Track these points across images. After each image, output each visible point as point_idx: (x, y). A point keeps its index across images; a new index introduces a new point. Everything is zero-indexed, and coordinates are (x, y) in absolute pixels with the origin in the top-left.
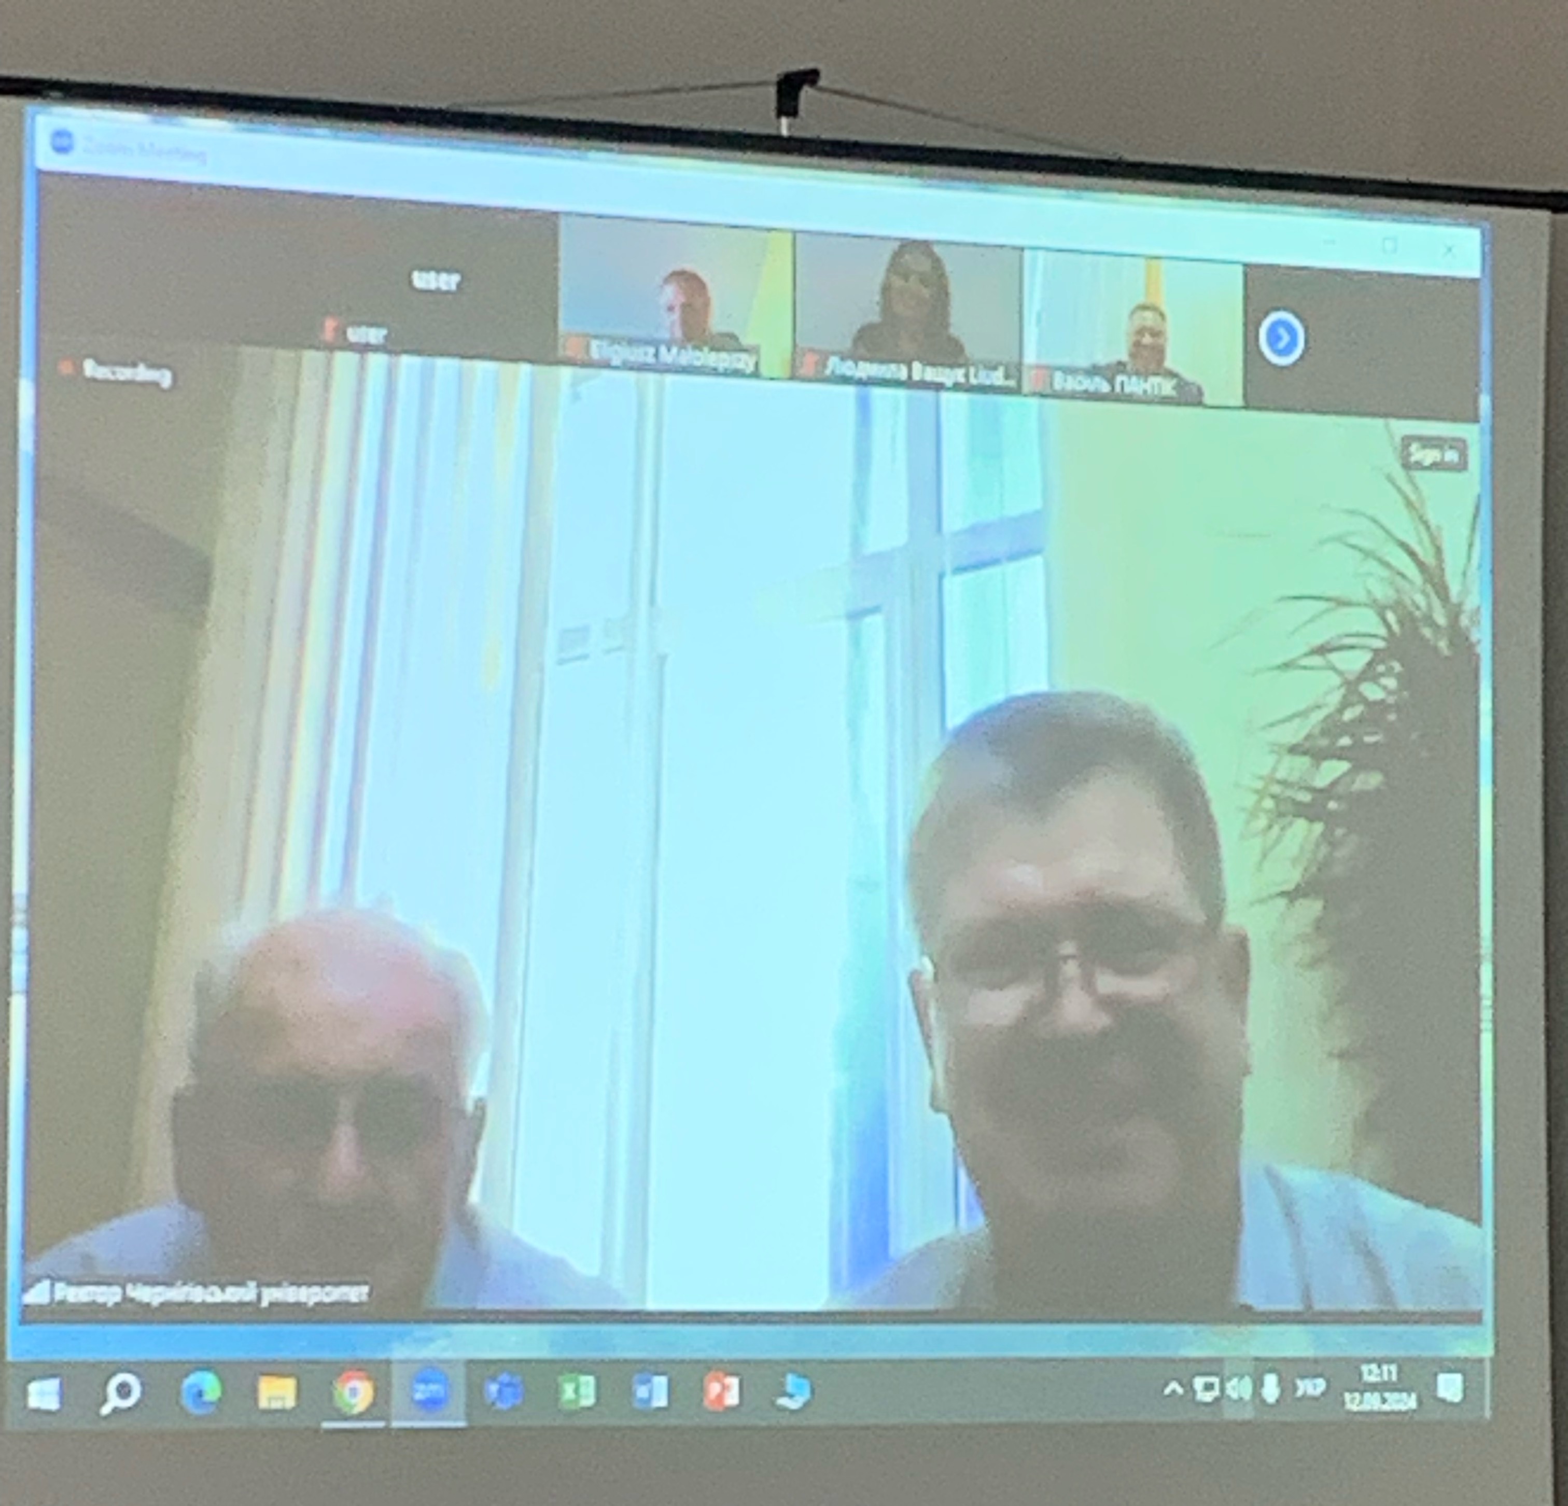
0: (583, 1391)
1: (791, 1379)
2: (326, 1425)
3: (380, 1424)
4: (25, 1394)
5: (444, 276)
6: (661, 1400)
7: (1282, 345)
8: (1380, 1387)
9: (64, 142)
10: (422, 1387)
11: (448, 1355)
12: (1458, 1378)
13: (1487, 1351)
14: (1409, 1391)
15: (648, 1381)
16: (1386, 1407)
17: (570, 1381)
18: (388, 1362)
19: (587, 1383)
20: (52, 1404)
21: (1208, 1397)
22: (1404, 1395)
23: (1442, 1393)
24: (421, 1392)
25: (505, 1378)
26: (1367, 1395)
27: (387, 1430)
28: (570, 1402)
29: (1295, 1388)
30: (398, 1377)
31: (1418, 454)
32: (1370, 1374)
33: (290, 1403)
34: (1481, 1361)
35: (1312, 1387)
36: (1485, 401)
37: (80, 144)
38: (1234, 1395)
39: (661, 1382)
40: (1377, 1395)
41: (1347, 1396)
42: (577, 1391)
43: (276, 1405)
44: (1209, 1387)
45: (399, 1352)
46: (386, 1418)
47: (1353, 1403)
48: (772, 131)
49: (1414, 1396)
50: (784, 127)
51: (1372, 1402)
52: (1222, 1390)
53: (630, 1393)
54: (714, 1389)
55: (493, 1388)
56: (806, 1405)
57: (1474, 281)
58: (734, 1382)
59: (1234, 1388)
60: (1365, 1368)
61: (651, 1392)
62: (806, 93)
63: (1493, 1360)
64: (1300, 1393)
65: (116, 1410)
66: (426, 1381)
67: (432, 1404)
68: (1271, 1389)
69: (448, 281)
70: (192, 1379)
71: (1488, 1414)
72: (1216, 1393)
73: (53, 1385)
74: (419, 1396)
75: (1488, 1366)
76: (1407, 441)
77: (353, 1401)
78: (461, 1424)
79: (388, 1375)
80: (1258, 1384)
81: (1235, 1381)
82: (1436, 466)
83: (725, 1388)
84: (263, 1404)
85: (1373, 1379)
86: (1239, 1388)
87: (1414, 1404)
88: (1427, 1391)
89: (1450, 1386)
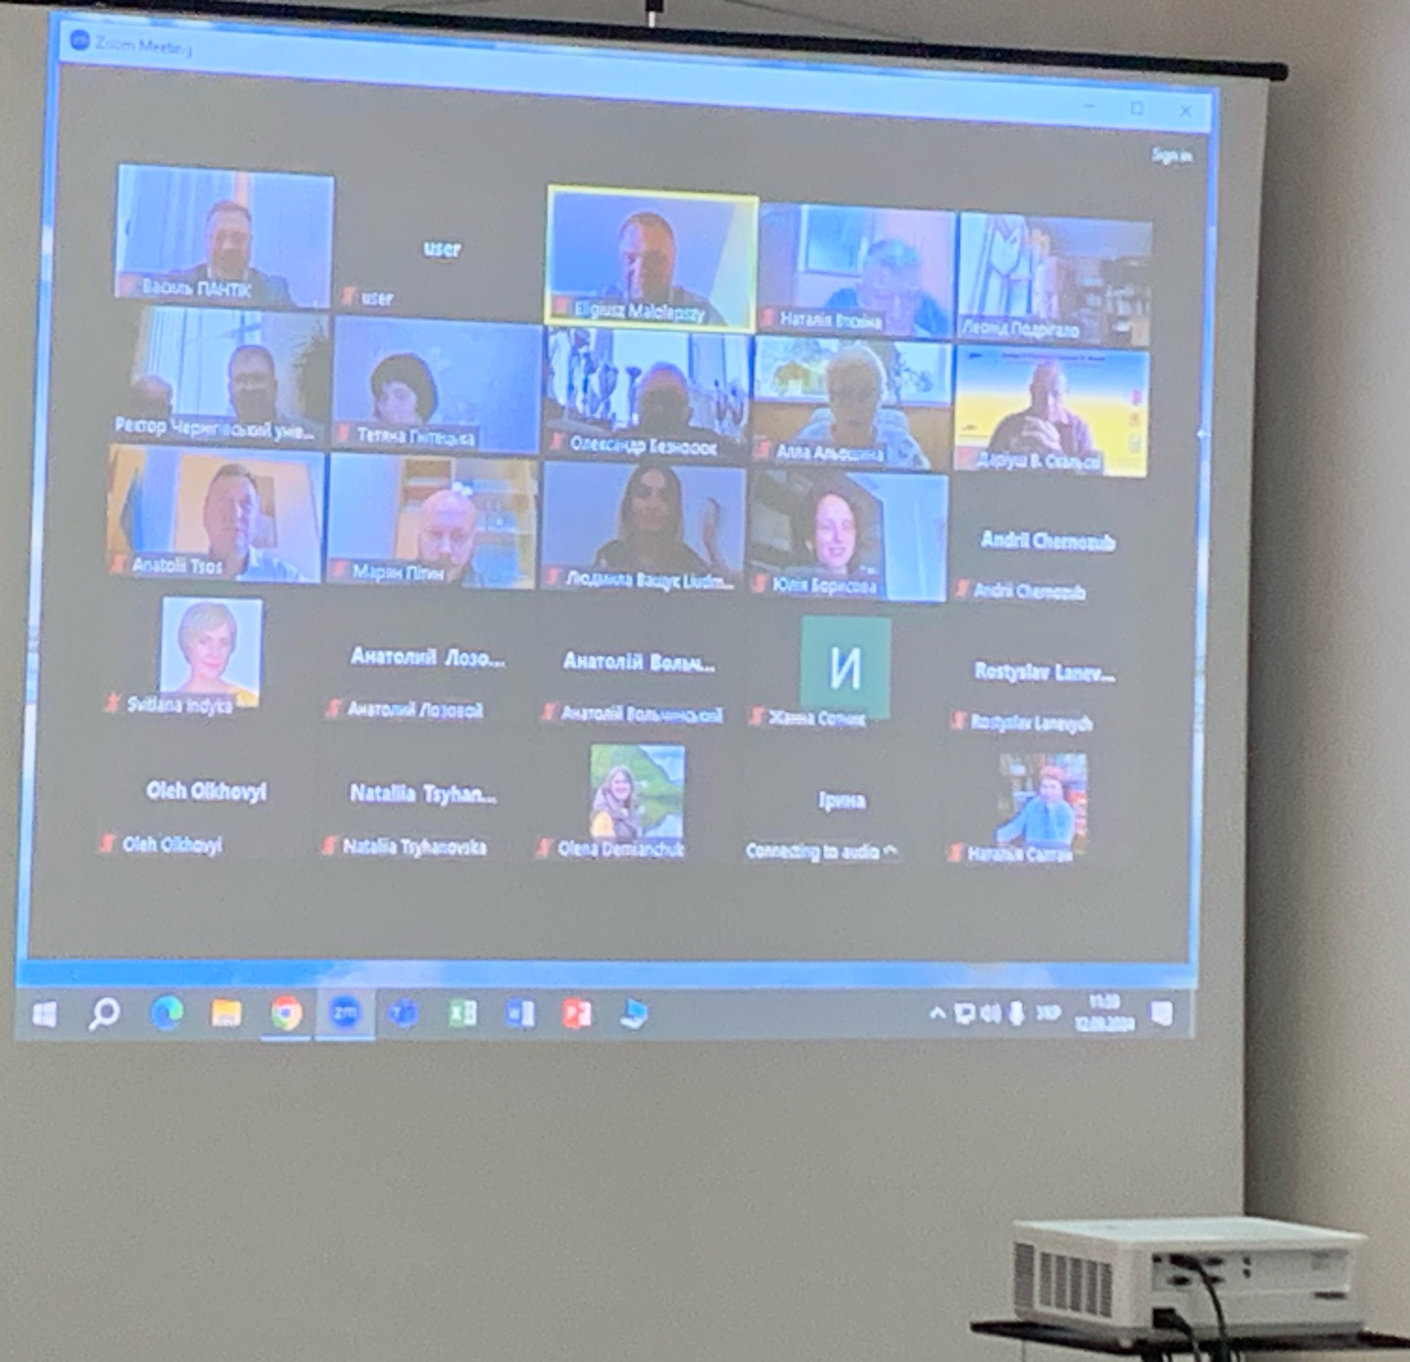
0: (468, 1012)
1: (633, 1005)
2: (265, 1039)
3: (307, 1039)
4: (31, 1014)
6: (529, 1020)
8: (1106, 1014)
9: (81, 40)
10: (340, 1009)
11: (363, 985)
12: (1168, 1006)
13: (1192, 984)
14: (1128, 1016)
15: (519, 1006)
16: (1110, 1029)
17: (458, 1005)
18: (315, 990)
19: (471, 1007)
20: (51, 1022)
21: (964, 1020)
22: (1123, 1019)
23: (1156, 1019)
24: (340, 1013)
25: (406, 1003)
26: (1094, 1019)
27: (314, 1044)
28: (458, 1022)
29: (1036, 1013)
30: (321, 1001)
32: (1098, 1002)
34: (1187, 992)
35: (1051, 1012)
37: (94, 39)
38: (987, 1019)
39: (529, 1007)
40: (1102, 1020)
41: (1078, 1020)
42: (462, 1014)
43: (226, 1023)
44: (966, 1012)
45: (323, 984)
46: (312, 1034)
47: (1083, 1025)
49: (1132, 1021)
51: (1098, 1025)
52: (978, 1013)
53: (506, 1014)
54: (571, 1011)
55: (397, 1011)
56: (643, 1026)
57: (1205, 137)
58: (587, 1006)
59: (987, 1014)
60: (1092, 998)
61: (521, 1014)
63: (1198, 992)
64: (1040, 1017)
65: (101, 1026)
66: (344, 1005)
67: (348, 1023)
68: (1017, 1014)
70: (162, 1003)
71: (1192, 1033)
72: (972, 1016)
73: (51, 1008)
74: (338, 1017)
75: (1193, 996)
77: (284, 1020)
78: (372, 1039)
79: (314, 1000)
80: (1006, 1012)
81: (988, 1008)
83: (580, 1011)
85: (1099, 1006)
86: (991, 1013)
87: (1132, 1027)
88: (1143, 1017)
89: (1162, 1013)
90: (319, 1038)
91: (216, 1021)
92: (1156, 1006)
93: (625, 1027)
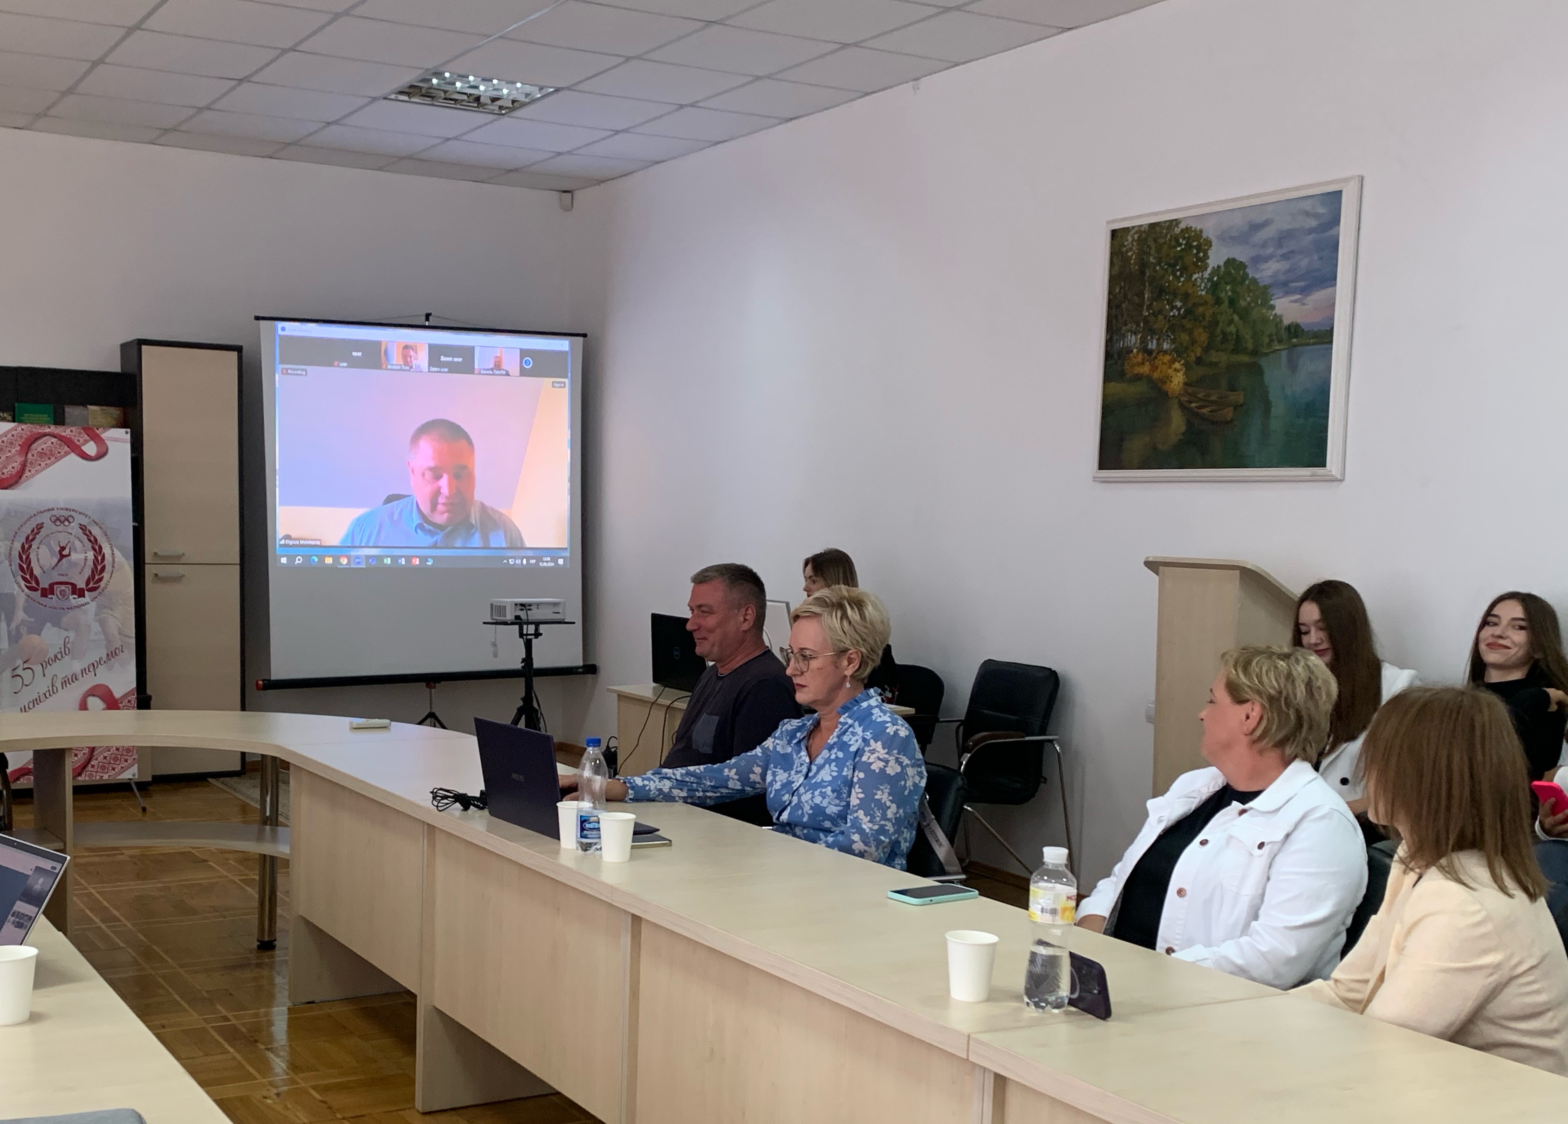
1: (429, 559)
2: (335, 566)
5: (358, 353)
6: (403, 563)
7: (528, 364)
8: (547, 562)
12: (562, 560)
13: (568, 554)
14: (553, 562)
15: (401, 559)
16: (548, 566)
17: (385, 559)
20: (286, 562)
21: (512, 563)
24: (357, 560)
25: (373, 558)
28: (386, 563)
30: (353, 558)
31: (555, 385)
33: (331, 562)
36: (570, 375)
37: (287, 329)
39: (403, 559)
43: (328, 563)
44: (512, 561)
46: (350, 565)
47: (541, 564)
48: (424, 325)
50: (427, 323)
51: (545, 564)
52: (515, 561)
53: (398, 561)
54: (414, 561)
55: (370, 560)
56: (432, 564)
57: (567, 351)
58: (418, 559)
60: (543, 558)
62: (431, 318)
64: (531, 562)
66: (359, 559)
67: (359, 563)
68: (525, 561)
70: (313, 558)
71: (568, 567)
73: (286, 559)
75: (568, 557)
76: (553, 382)
77: (343, 562)
78: (364, 567)
79: (350, 558)
80: (522, 561)
82: (558, 387)
83: (416, 560)
85: (545, 560)
86: (518, 562)
87: (554, 565)
88: (556, 562)
89: (561, 562)
90: (352, 566)
91: (326, 562)
92: (559, 560)
93: (427, 564)
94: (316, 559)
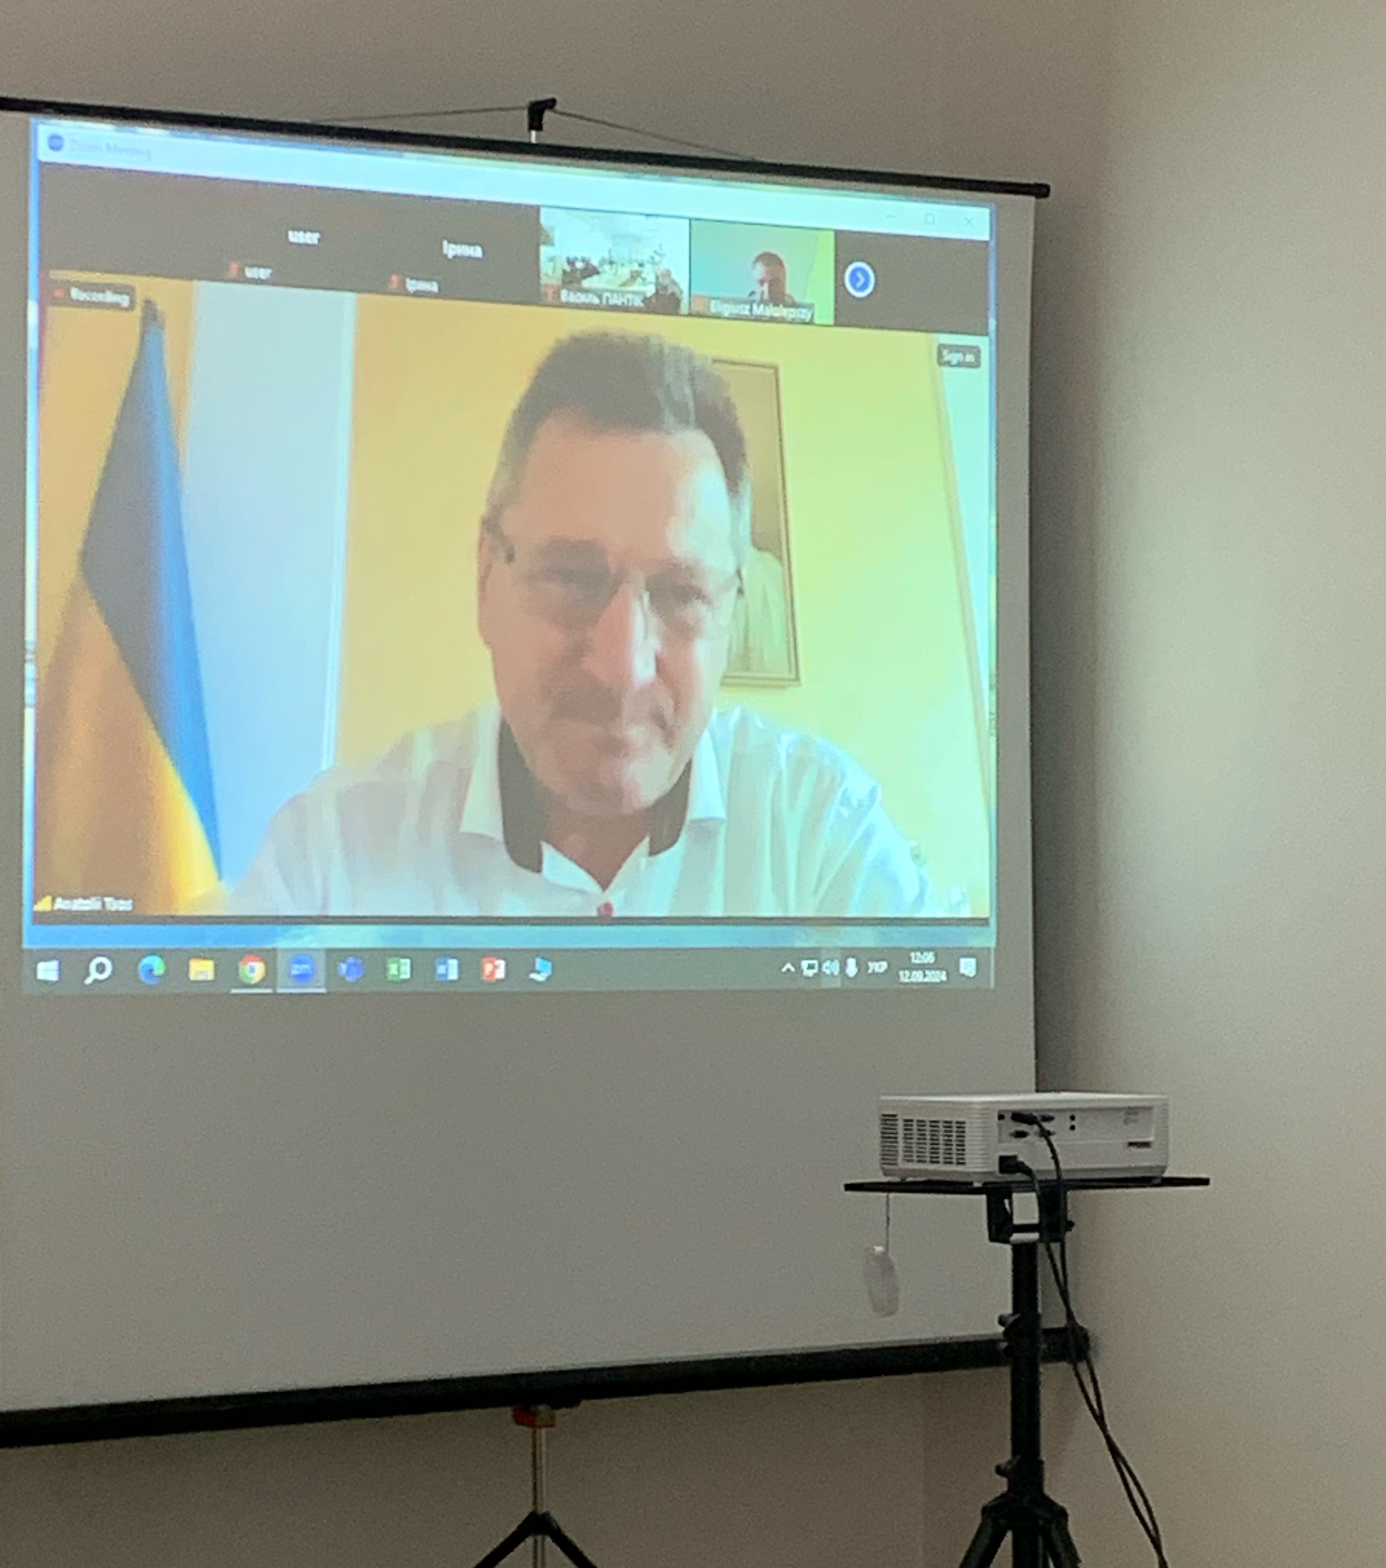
0: (403, 969)
1: (539, 962)
2: (234, 991)
3: (269, 991)
4: (35, 971)
5: (309, 234)
6: (453, 975)
7: (859, 284)
8: (923, 967)
9: (56, 143)
10: (296, 966)
11: (314, 945)
12: (972, 962)
13: (992, 944)
14: (941, 969)
15: (445, 963)
16: (926, 980)
17: (394, 962)
18: (274, 950)
19: (406, 964)
20: (53, 976)
21: (810, 973)
22: (938, 972)
23: (963, 970)
24: (296, 970)
25: (351, 960)
26: (914, 973)
27: (275, 994)
28: (394, 976)
29: (868, 968)
30: (281, 959)
31: (947, 356)
32: (917, 958)
33: (210, 976)
34: (988, 949)
35: (879, 967)
36: (992, 323)
37: (67, 145)
38: (828, 972)
39: (453, 963)
40: (921, 972)
41: (901, 973)
42: (399, 970)
43: (201, 977)
44: (811, 967)
45: (282, 944)
46: (274, 986)
47: (905, 977)
48: (526, 140)
49: (944, 973)
50: (533, 137)
51: (917, 976)
52: (820, 966)
53: (434, 970)
54: (488, 968)
55: (343, 967)
56: (548, 978)
57: (986, 242)
58: (501, 963)
59: (827, 968)
60: (913, 954)
61: (447, 970)
62: (548, 115)
63: (996, 949)
64: (870, 971)
65: (96, 981)
66: (299, 962)
67: (302, 977)
68: (852, 969)
69: (312, 238)
70: (147, 961)
71: (992, 985)
72: (816, 971)
73: (54, 965)
74: (294, 972)
75: (992, 952)
76: (941, 347)
77: (251, 975)
78: (323, 990)
79: (275, 959)
80: (843, 966)
81: (827, 964)
82: (959, 365)
83: (496, 967)
84: (193, 976)
85: (917, 962)
86: (831, 967)
87: (944, 978)
88: (953, 970)
90: (280, 991)
92: (963, 961)
93: (532, 980)
94: (158, 965)
